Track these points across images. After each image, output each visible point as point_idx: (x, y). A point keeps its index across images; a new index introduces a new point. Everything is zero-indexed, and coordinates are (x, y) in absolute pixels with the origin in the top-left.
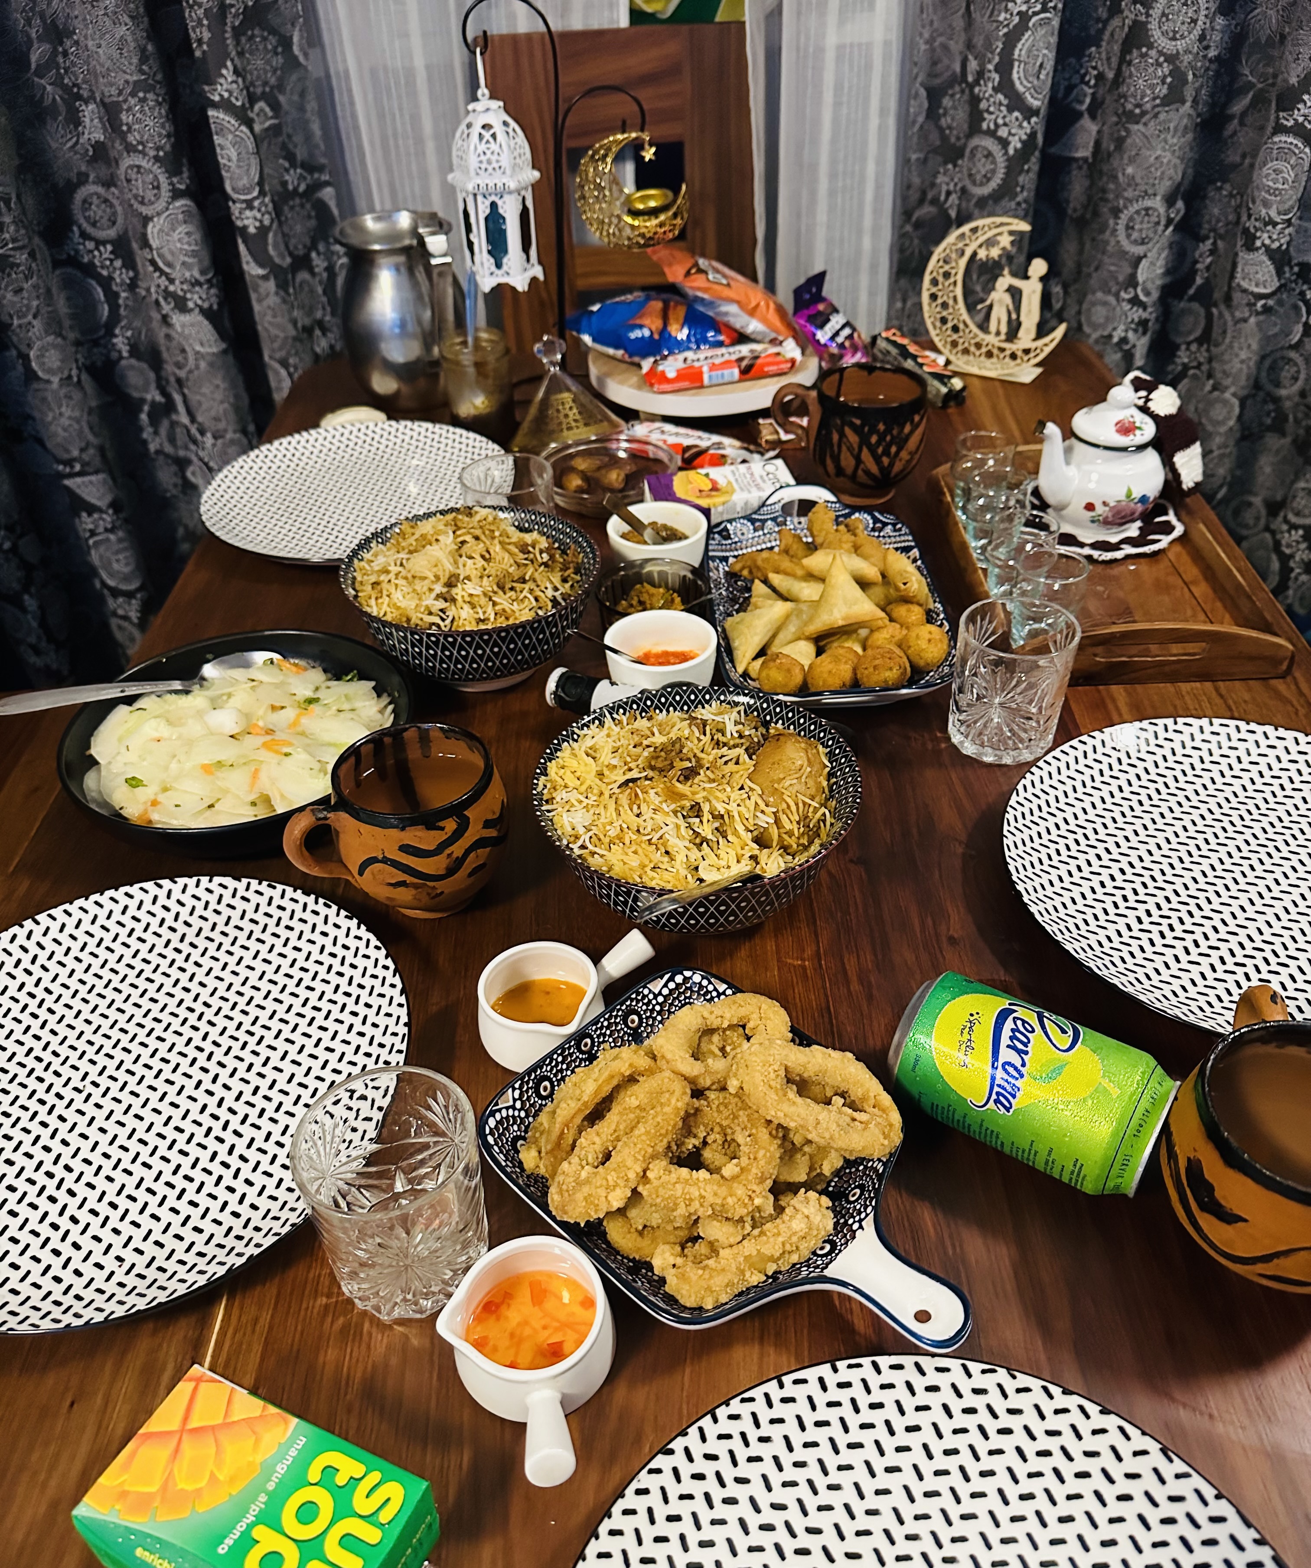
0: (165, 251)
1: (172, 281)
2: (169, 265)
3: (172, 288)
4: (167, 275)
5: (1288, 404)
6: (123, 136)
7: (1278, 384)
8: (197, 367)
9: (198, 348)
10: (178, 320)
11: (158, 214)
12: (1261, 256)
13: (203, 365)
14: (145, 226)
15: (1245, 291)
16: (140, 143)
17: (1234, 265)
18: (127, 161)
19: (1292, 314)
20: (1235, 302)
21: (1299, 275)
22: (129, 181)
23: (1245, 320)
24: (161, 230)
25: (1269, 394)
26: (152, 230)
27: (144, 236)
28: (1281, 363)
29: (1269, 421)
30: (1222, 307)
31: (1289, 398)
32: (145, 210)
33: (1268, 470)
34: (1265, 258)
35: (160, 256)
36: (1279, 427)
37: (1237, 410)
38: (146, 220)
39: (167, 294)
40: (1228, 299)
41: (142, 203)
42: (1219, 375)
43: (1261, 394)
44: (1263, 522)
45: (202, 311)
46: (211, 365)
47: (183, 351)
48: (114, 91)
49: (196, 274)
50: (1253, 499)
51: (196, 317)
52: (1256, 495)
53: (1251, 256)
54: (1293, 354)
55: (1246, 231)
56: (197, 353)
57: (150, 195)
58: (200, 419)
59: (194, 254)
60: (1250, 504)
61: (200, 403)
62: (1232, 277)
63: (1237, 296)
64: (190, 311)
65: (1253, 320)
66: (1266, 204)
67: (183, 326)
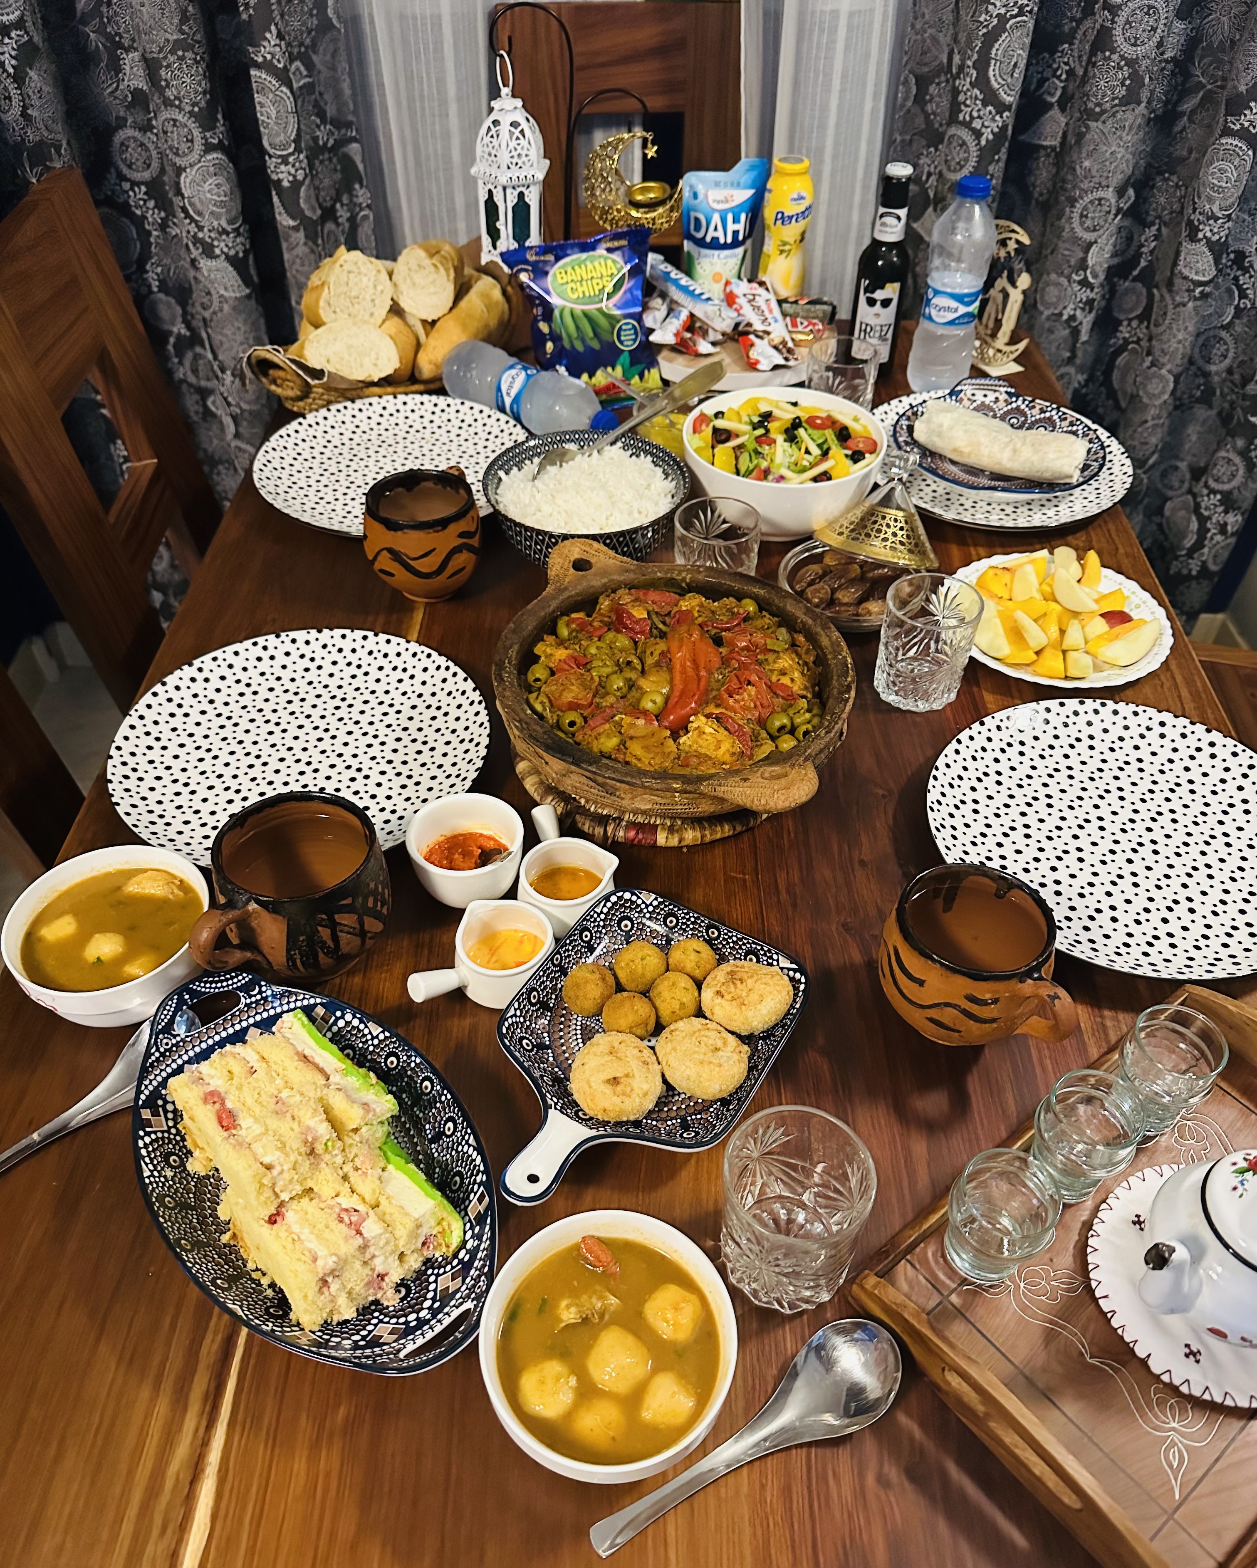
0: (195, 200)
1: (201, 228)
2: (200, 214)
3: (200, 235)
4: (196, 222)
5: (1216, 379)
6: (161, 91)
7: (1209, 361)
8: (221, 310)
9: (222, 292)
10: (205, 264)
11: (191, 166)
12: (1202, 247)
13: (226, 307)
14: (178, 175)
15: (1186, 278)
16: (176, 98)
17: (1178, 253)
18: (165, 114)
19: (1226, 296)
20: (1175, 288)
21: (1234, 262)
22: (165, 133)
23: (1184, 305)
24: (193, 181)
25: (1199, 369)
26: (185, 180)
27: (178, 184)
28: (1213, 342)
29: (1199, 393)
30: (1164, 291)
31: (1217, 373)
32: (178, 161)
33: (1194, 438)
34: (1206, 250)
35: (191, 204)
36: (1206, 399)
37: (1171, 385)
38: (180, 170)
39: (196, 240)
40: (1170, 284)
41: (177, 154)
42: (1157, 353)
43: (1193, 368)
44: (1186, 485)
45: (228, 258)
46: (234, 308)
47: (209, 293)
48: (155, 49)
49: (224, 224)
50: (1179, 464)
51: (222, 263)
52: (1183, 460)
53: (1193, 246)
54: (1223, 334)
55: (1190, 223)
56: (222, 296)
57: (184, 147)
58: (220, 358)
59: (222, 204)
60: (1177, 468)
61: (221, 343)
62: (1175, 264)
63: (1178, 281)
64: (218, 256)
65: (1190, 305)
66: (1210, 200)
67: (210, 271)
